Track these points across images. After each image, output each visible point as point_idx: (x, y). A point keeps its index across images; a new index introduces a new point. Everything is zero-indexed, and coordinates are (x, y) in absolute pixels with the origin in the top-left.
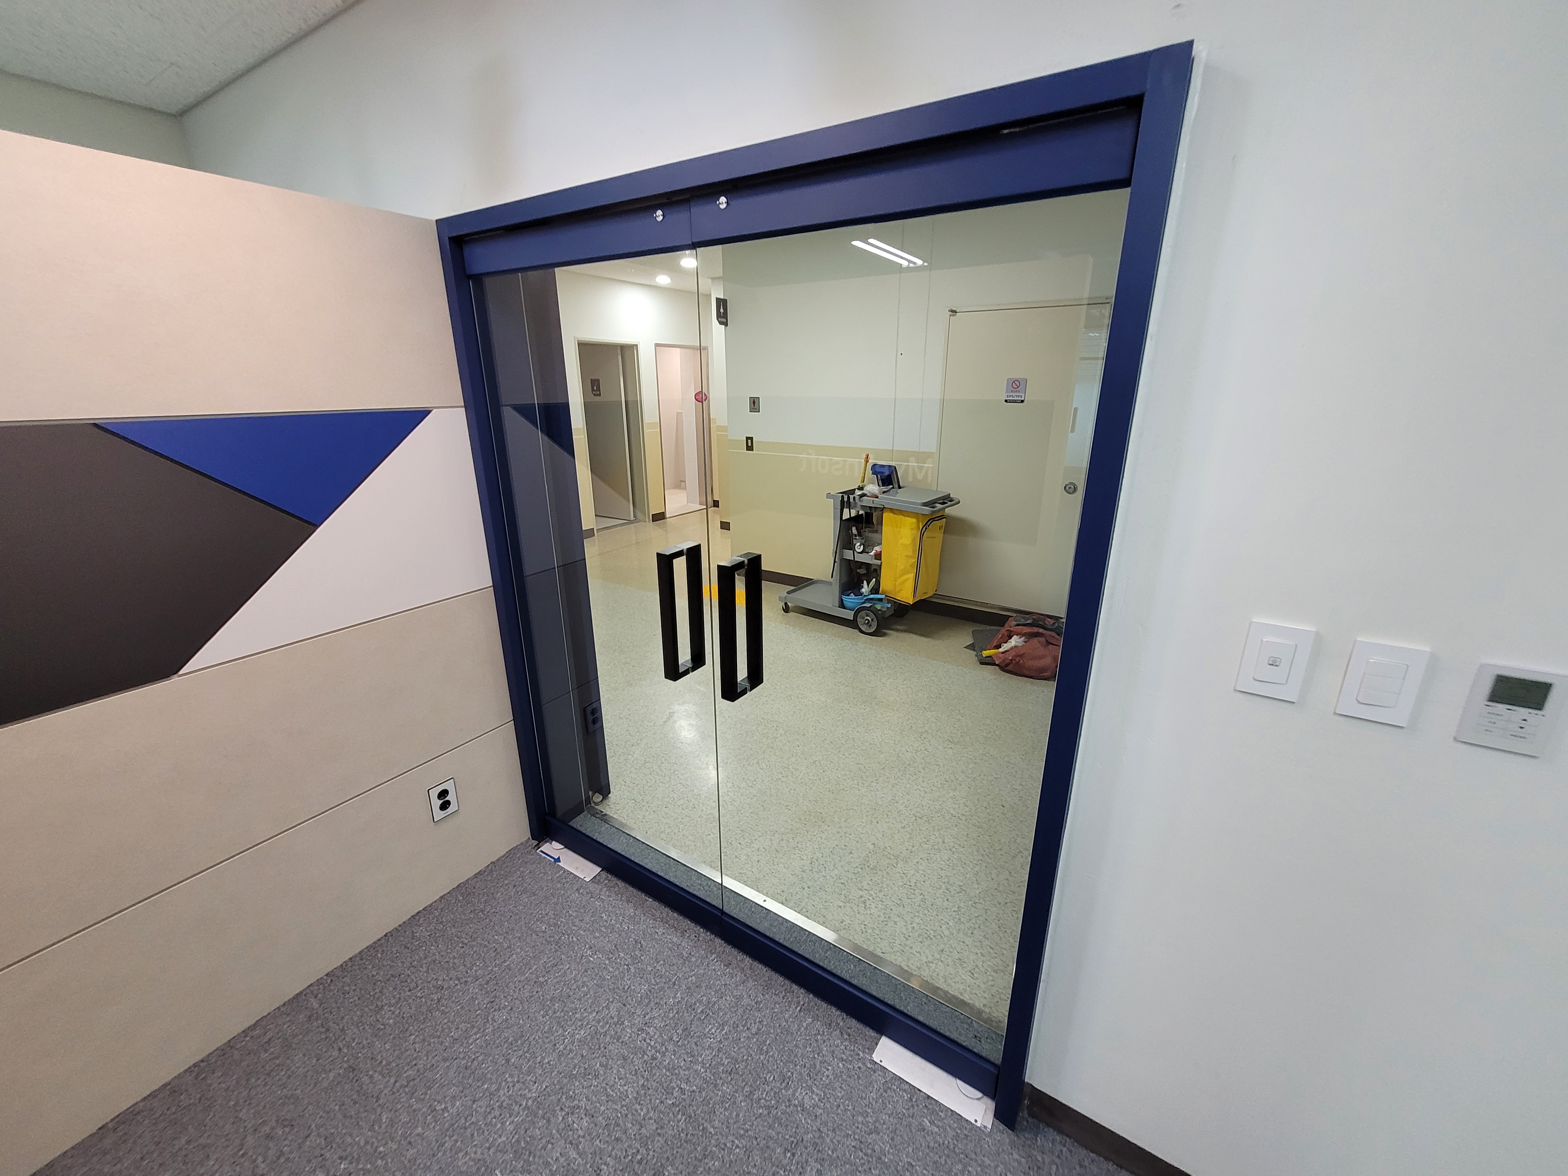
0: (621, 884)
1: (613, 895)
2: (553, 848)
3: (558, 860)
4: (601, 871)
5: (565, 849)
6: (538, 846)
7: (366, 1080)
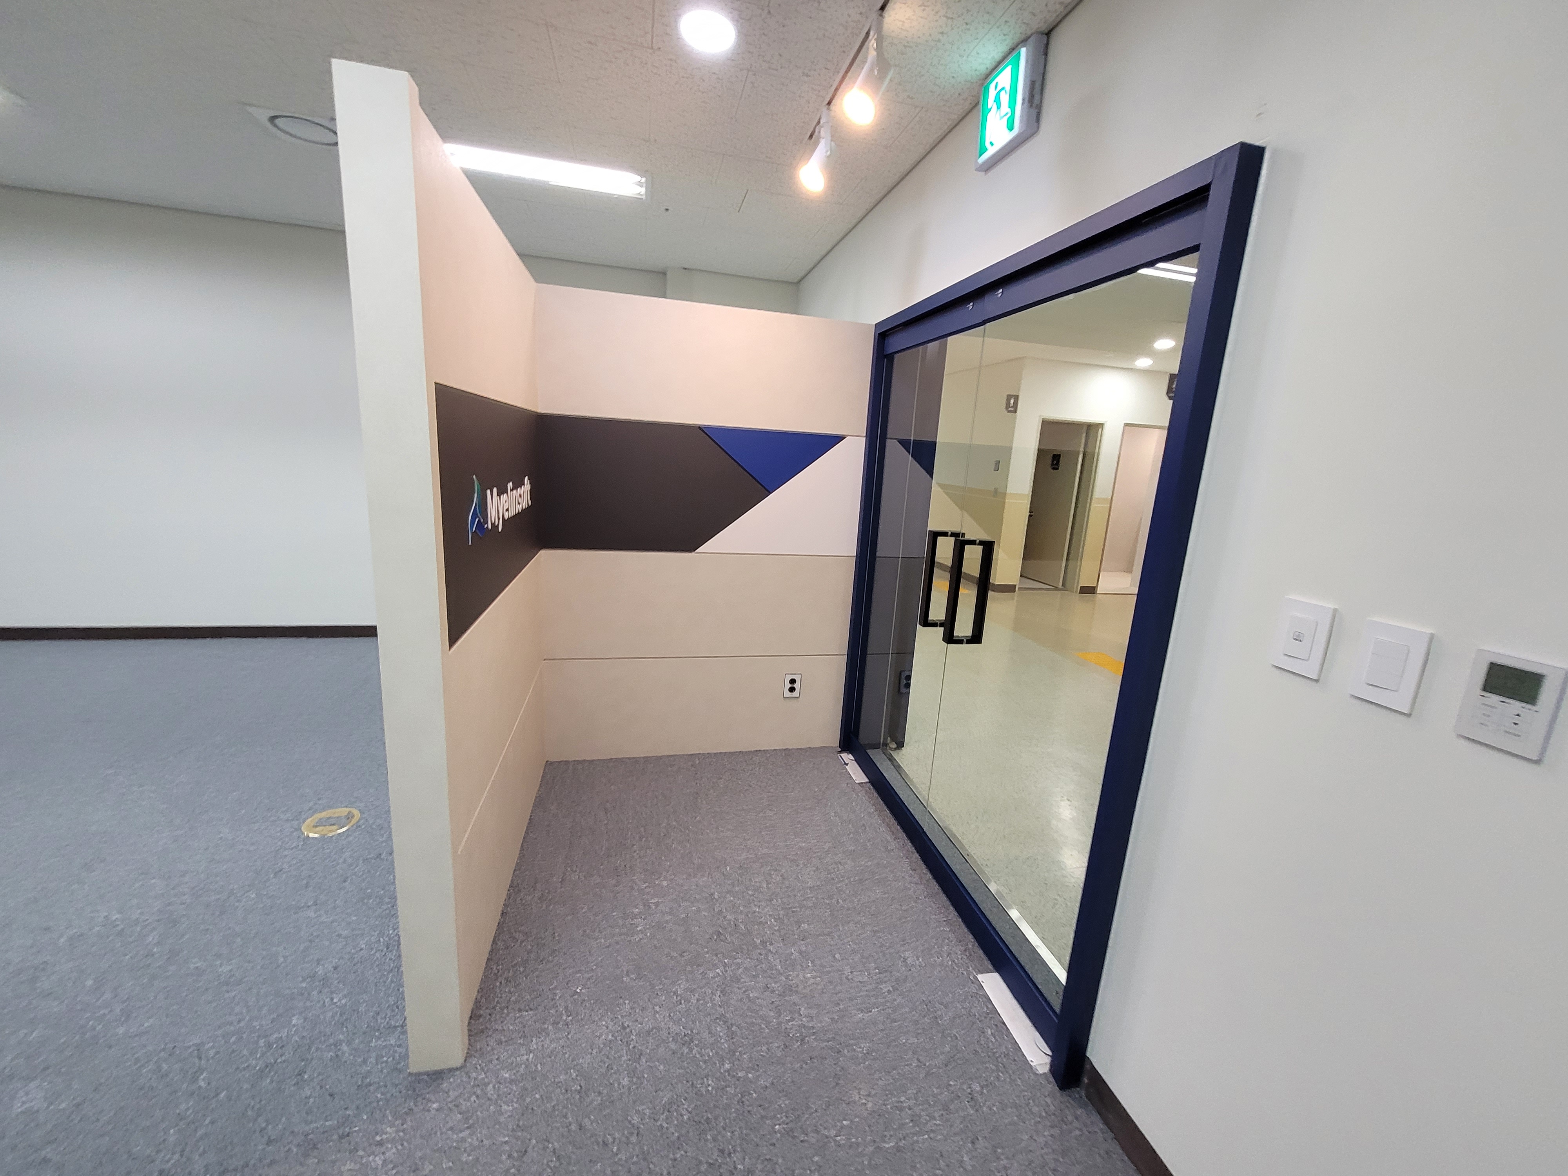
0: (876, 794)
1: (867, 797)
2: (848, 757)
3: (847, 764)
4: (867, 782)
5: (855, 762)
6: (840, 752)
7: (699, 800)
